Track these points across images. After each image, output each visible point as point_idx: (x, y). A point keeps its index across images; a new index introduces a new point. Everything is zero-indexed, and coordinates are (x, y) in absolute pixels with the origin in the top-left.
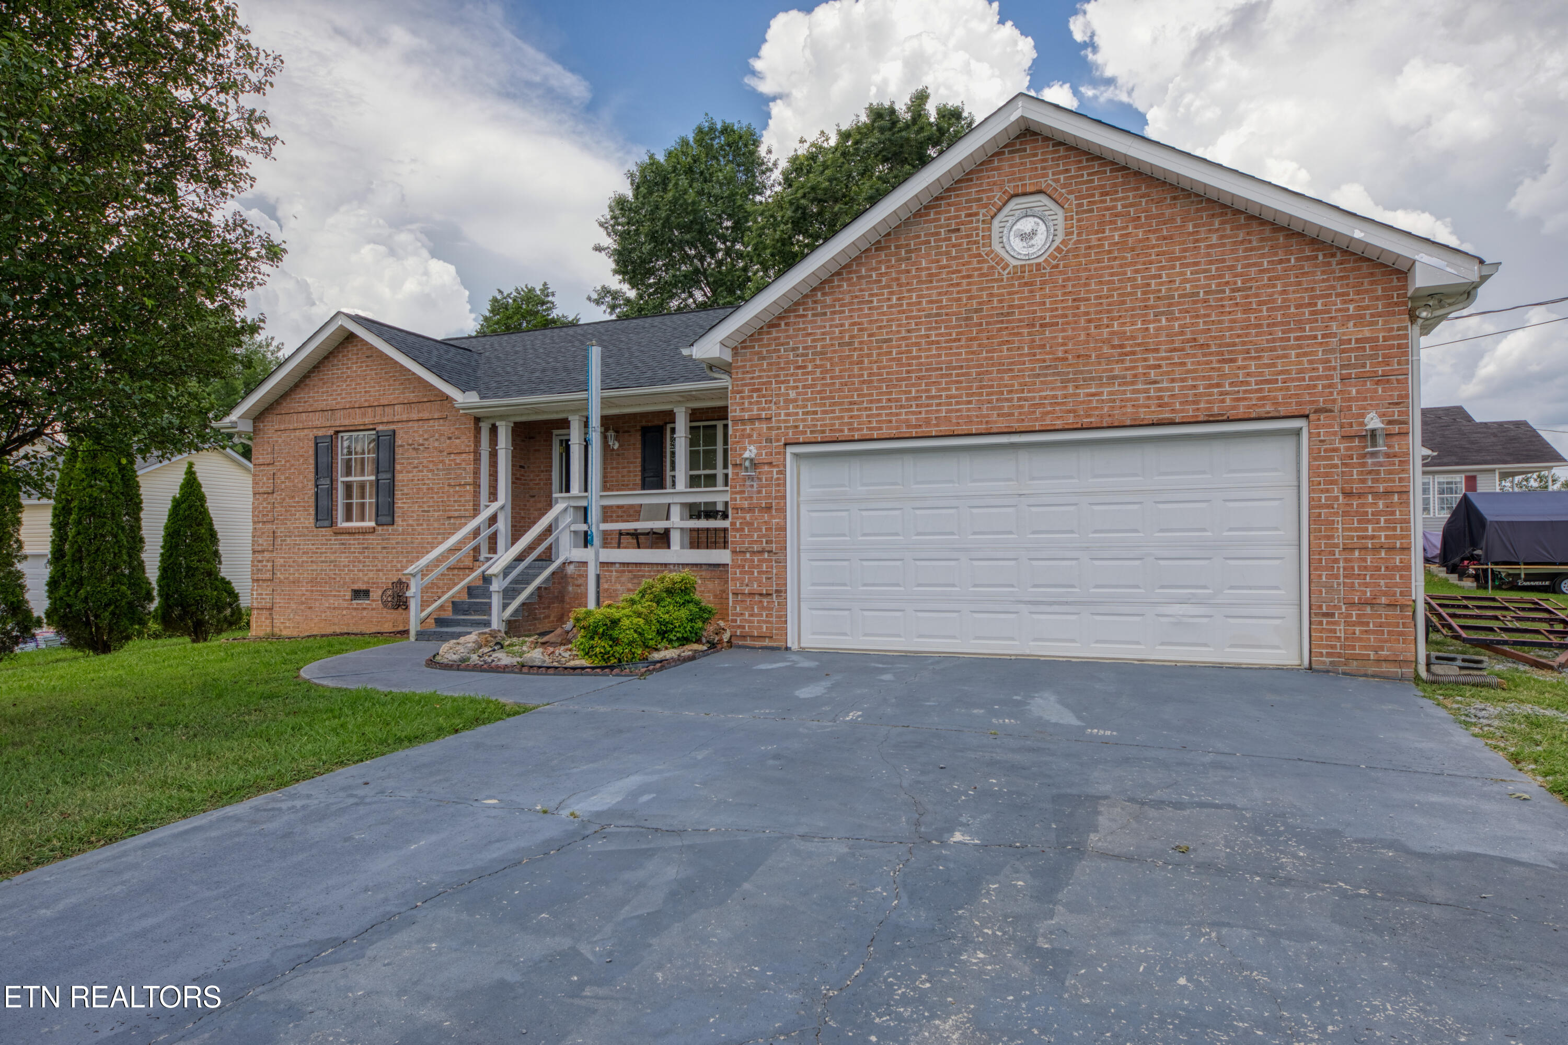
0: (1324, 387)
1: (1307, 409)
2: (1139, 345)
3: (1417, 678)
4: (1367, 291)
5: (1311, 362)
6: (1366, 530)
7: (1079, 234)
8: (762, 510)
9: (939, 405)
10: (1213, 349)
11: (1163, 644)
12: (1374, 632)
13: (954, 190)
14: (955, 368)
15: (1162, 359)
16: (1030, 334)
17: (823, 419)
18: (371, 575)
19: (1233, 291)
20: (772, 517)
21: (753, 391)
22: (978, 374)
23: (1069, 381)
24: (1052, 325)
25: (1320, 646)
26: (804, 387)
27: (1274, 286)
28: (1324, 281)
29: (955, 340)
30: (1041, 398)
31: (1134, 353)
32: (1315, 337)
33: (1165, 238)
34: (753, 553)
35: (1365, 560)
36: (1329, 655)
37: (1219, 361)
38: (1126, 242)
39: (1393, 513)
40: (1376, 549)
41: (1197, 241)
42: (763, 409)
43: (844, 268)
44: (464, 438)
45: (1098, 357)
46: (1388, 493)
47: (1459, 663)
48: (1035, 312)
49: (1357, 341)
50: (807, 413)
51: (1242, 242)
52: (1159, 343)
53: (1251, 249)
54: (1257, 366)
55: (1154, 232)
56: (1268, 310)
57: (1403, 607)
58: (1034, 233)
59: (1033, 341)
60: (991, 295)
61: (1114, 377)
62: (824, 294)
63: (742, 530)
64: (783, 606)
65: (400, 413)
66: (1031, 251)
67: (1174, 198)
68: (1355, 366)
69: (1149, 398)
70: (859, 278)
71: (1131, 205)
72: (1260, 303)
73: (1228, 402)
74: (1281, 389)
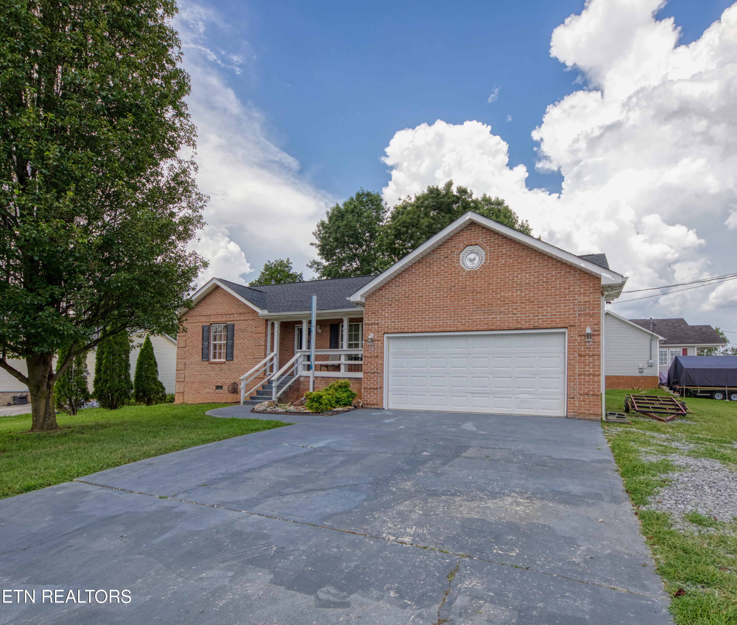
0: (573, 317)
1: (567, 325)
2: (510, 301)
3: (602, 420)
4: (587, 285)
5: (568, 309)
6: (586, 368)
7: (490, 260)
8: (375, 357)
9: (440, 320)
10: (536, 303)
11: (518, 408)
12: (588, 404)
13: (447, 242)
14: (445, 307)
15: (518, 306)
16: (472, 295)
17: (398, 324)
18: (223, 380)
19: (543, 282)
20: (379, 360)
21: (372, 313)
22: (454, 309)
23: (486, 313)
24: (480, 292)
25: (570, 409)
26: (391, 312)
27: (556, 281)
28: (573, 280)
29: (446, 297)
30: (476, 319)
31: (508, 304)
32: (570, 300)
33: (520, 263)
34: (371, 373)
35: (585, 379)
36: (573, 412)
37: (538, 307)
38: (506, 264)
39: (595, 362)
40: (589, 375)
41: (531, 264)
42: (376, 320)
43: (407, 269)
44: (261, 327)
45: (496, 304)
46: (593, 355)
47: (617, 415)
48: (474, 288)
49: (584, 302)
50: (392, 322)
51: (546, 266)
52: (517, 300)
53: (549, 268)
54: (551, 310)
55: (516, 260)
56: (555, 290)
57: (598, 395)
58: (474, 259)
59: (473, 298)
60: (459, 281)
61: (502, 312)
62: (399, 279)
63: (367, 365)
64: (382, 393)
65: (236, 317)
66: (473, 265)
67: (523, 249)
68: (583, 311)
69: (513, 320)
70: (412, 273)
71: (508, 251)
72: (552, 287)
73: (540, 322)
74: (558, 318)
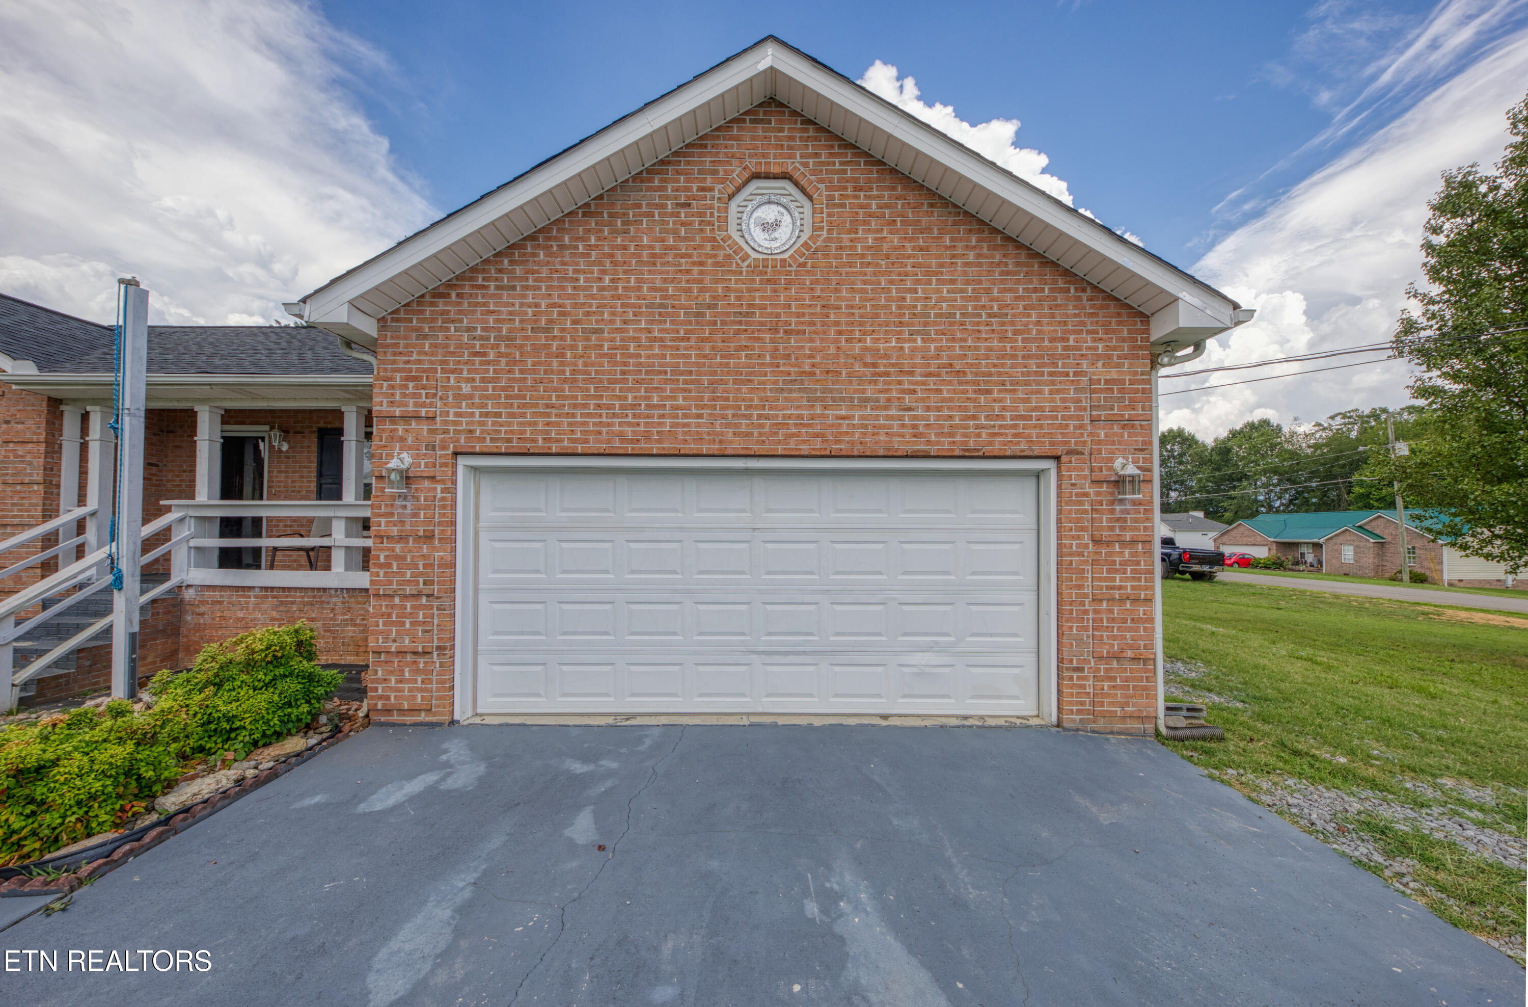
0: (1075, 427)
1: (1059, 450)
2: (893, 365)
3: (1158, 734)
4: (1114, 331)
5: (1063, 400)
6: (1114, 580)
7: (830, 231)
8: (418, 539)
9: (662, 416)
10: (970, 377)
11: (905, 696)
12: (1122, 688)
13: (685, 155)
14: (682, 373)
15: (917, 383)
16: (772, 341)
17: (509, 424)
19: (990, 315)
20: (434, 549)
21: (408, 379)
22: (711, 383)
23: (817, 399)
24: (798, 333)
25: (1071, 703)
26: (483, 380)
27: (1029, 316)
28: (1075, 315)
29: (682, 339)
30: (785, 417)
31: (887, 374)
32: (1067, 375)
33: (921, 249)
34: (405, 597)
35: (1112, 611)
36: (1079, 712)
37: (975, 392)
38: (879, 248)
39: (1138, 563)
40: (1122, 601)
41: (953, 256)
42: (423, 405)
43: (541, 231)
45: (849, 375)
46: (1134, 542)
47: (1185, 713)
48: (778, 315)
49: (1107, 381)
50: (487, 415)
51: (999, 264)
52: (914, 365)
53: (1008, 273)
54: (1013, 400)
55: (911, 240)
56: (1024, 340)
57: (1146, 661)
58: (777, 224)
59: (776, 349)
60: (728, 289)
61: (867, 400)
62: (512, 262)
63: (389, 565)
64: (449, 667)
66: (774, 245)
67: (932, 205)
68: (1104, 408)
69: (903, 426)
70: (562, 247)
71: (887, 206)
72: (1016, 332)
73: (984, 437)
74: (1035, 427)
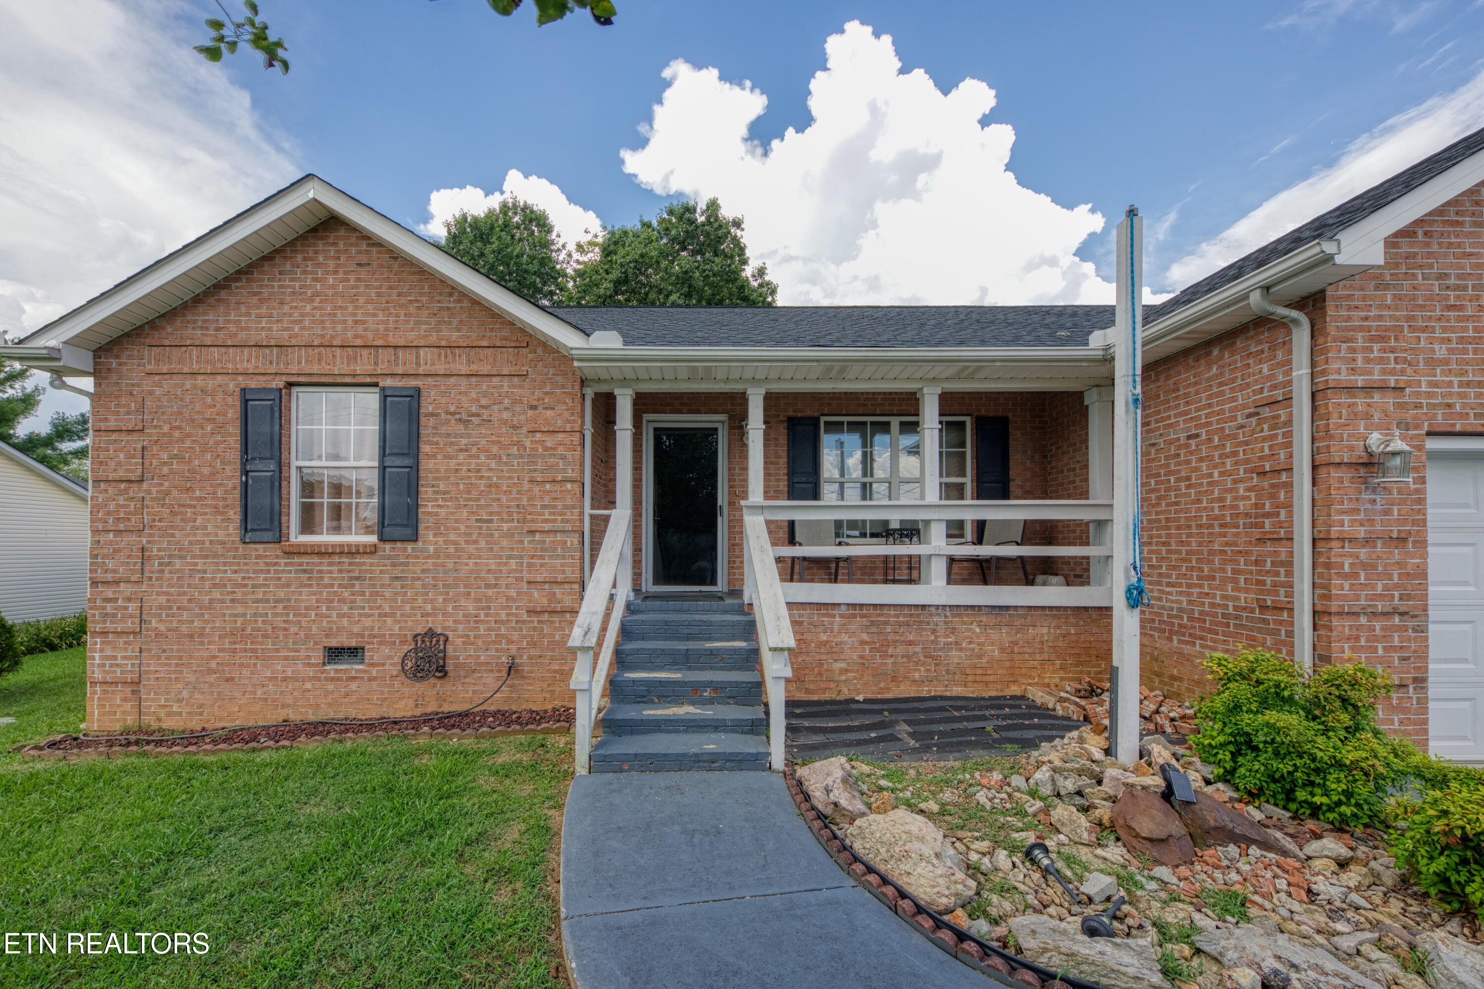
8: (1389, 542)
18: (367, 623)
20: (1407, 554)
21: (1372, 339)
26: (1461, 340)
34: (1374, 615)
42: (1393, 372)
50: (1468, 384)
65: (428, 360)
